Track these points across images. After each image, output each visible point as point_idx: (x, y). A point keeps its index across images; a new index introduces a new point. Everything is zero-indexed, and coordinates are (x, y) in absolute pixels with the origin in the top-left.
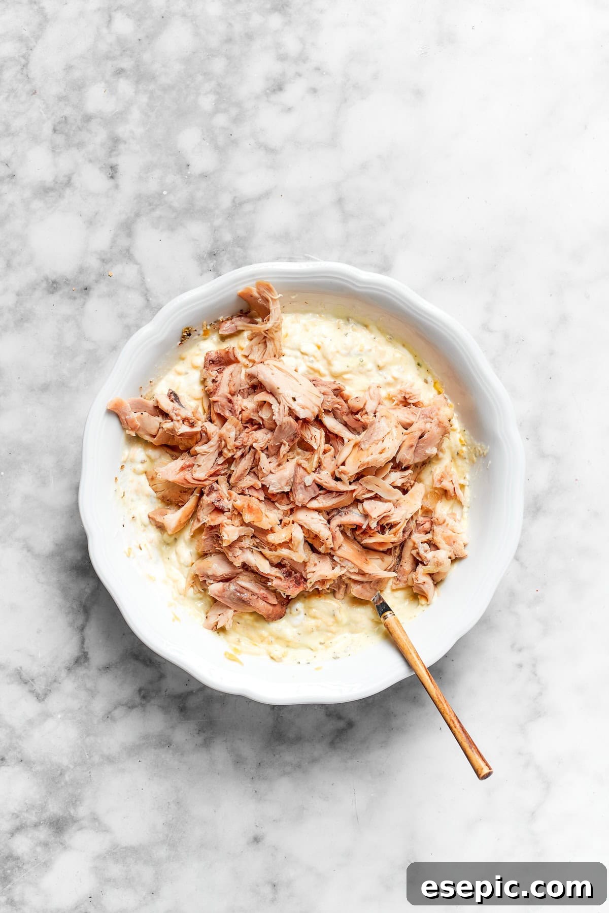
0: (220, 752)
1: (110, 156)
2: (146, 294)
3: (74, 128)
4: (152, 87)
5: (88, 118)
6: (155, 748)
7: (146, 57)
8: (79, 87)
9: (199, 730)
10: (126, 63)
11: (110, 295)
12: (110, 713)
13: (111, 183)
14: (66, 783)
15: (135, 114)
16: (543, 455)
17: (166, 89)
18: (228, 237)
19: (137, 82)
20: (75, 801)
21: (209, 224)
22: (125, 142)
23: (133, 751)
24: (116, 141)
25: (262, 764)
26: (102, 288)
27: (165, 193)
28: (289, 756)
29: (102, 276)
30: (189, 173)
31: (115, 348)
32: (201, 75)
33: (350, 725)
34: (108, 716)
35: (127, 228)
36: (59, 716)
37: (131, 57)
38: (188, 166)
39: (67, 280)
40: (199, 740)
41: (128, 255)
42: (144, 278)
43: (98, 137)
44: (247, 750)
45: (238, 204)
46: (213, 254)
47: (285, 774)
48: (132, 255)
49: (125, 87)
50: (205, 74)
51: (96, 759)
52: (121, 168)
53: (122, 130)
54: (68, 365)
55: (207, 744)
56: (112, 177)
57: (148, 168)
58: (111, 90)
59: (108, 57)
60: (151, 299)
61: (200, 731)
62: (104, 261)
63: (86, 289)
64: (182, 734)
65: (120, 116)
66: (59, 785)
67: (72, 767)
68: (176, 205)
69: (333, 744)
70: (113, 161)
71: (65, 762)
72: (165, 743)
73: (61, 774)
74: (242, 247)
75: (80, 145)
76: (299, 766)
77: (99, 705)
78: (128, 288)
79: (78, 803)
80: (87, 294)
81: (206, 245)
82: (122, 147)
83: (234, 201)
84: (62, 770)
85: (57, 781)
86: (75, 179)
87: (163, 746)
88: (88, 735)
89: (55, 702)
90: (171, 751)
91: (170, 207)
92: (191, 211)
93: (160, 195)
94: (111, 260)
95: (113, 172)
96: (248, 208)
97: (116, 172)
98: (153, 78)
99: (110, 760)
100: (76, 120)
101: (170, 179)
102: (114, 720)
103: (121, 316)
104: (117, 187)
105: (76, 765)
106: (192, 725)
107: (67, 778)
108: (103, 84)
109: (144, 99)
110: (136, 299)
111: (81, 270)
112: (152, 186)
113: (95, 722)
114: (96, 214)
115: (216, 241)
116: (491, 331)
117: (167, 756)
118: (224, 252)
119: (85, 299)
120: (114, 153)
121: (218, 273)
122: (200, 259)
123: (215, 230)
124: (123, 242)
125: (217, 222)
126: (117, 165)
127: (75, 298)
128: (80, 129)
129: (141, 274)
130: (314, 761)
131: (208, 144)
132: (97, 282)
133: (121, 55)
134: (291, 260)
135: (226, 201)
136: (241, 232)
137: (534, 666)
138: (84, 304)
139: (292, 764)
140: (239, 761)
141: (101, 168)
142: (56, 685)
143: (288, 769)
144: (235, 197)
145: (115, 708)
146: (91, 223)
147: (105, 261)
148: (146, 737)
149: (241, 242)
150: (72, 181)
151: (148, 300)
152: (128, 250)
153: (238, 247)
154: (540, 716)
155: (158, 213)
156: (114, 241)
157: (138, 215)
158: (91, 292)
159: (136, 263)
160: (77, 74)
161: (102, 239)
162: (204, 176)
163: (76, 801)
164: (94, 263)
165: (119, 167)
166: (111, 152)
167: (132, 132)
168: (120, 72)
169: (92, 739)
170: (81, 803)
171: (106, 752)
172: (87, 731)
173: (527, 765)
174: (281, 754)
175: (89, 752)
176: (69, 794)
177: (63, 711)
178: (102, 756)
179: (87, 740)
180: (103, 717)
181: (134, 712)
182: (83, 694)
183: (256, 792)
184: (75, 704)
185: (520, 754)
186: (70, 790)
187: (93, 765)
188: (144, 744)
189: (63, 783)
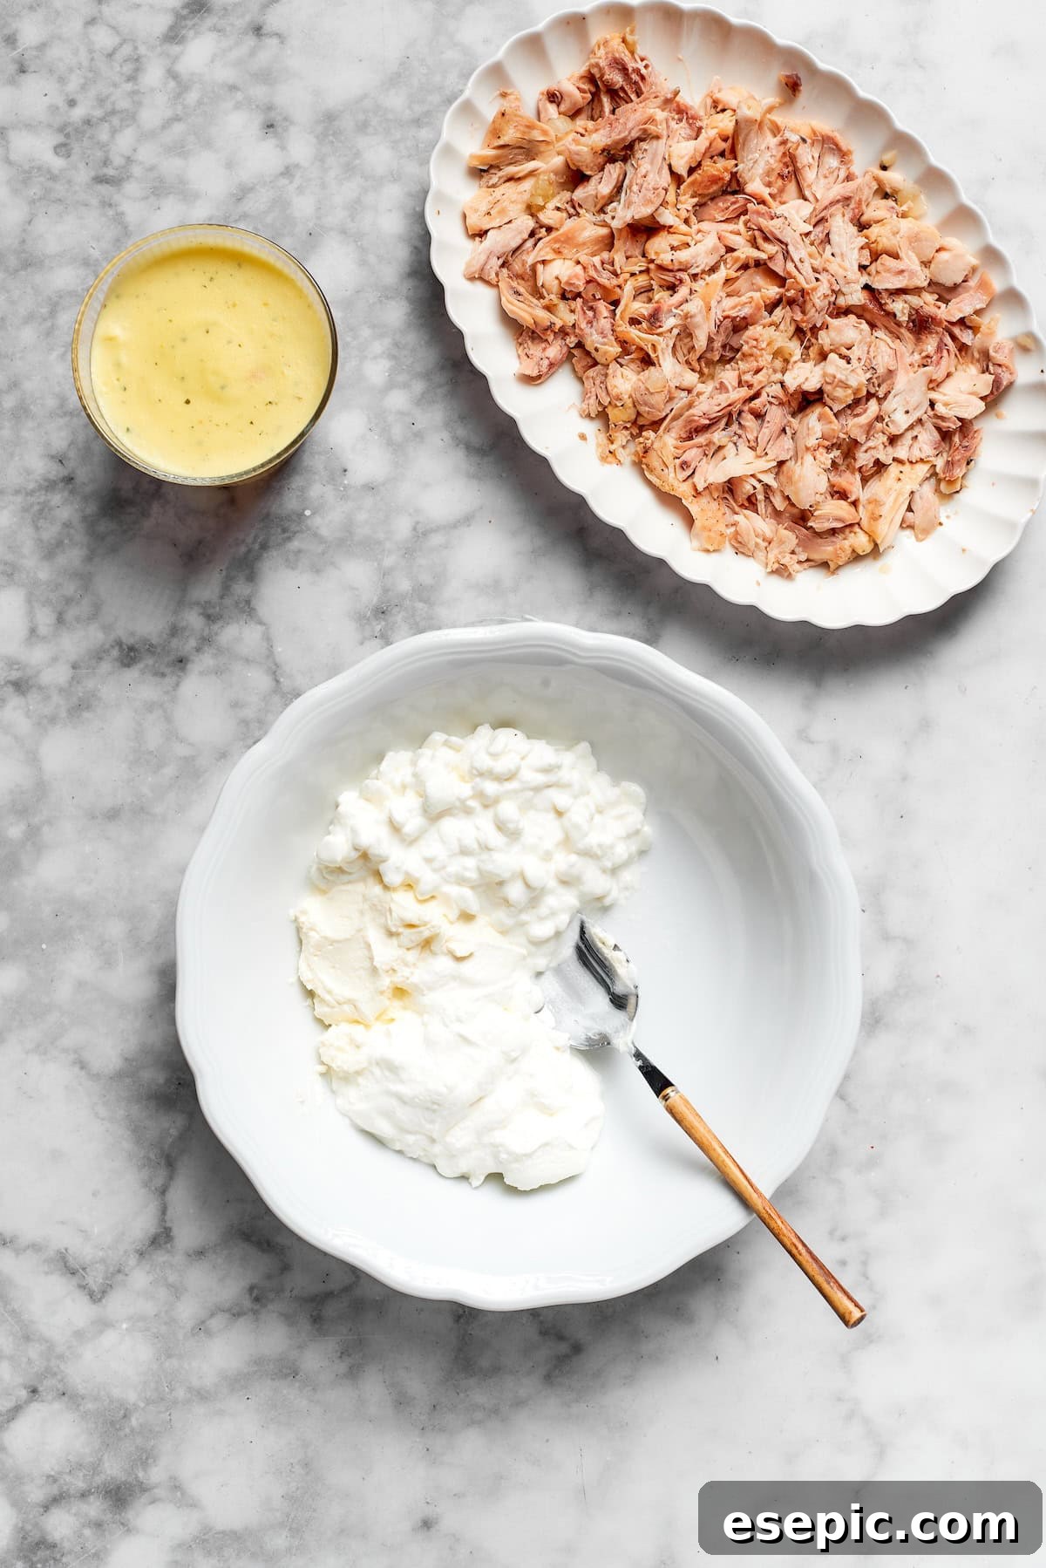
0: (373, 1388)
2: (275, 671)
6: (273, 1379)
9: (342, 1353)
11: (218, 672)
12: (203, 1322)
14: (132, 1430)
16: (886, 937)
18: (404, 585)
20: (145, 1458)
21: (376, 564)
23: (238, 1383)
25: (438, 1407)
26: (206, 660)
27: (308, 513)
28: (480, 1397)
29: (207, 641)
30: (346, 482)
31: (224, 756)
32: (369, 327)
33: (577, 1349)
34: (201, 1328)
35: (248, 567)
36: (124, 1326)
38: (345, 471)
39: (151, 645)
40: (342, 1367)
41: (247, 609)
42: (272, 646)
44: (416, 1385)
45: (421, 533)
46: (381, 612)
47: (473, 1423)
48: (254, 609)
50: (373, 326)
51: (181, 1393)
54: (150, 779)
55: (353, 1374)
60: (282, 680)
61: (344, 1353)
62: (210, 618)
63: (181, 661)
64: (317, 1358)
66: (122, 1434)
67: (142, 1405)
68: (324, 532)
69: (548, 1379)
71: (132, 1397)
72: (288, 1371)
73: (125, 1416)
74: (426, 601)
76: (495, 1411)
77: (187, 1311)
78: (247, 661)
79: (150, 1461)
80: (183, 669)
81: (370, 597)
83: (415, 529)
84: (127, 1409)
85: (118, 1427)
87: (286, 1376)
88: (169, 1356)
89: (119, 1304)
90: (297, 1384)
91: (316, 536)
92: (349, 543)
93: (300, 517)
94: (221, 617)
96: (436, 539)
99: (202, 1395)
101: (315, 491)
102: (209, 1333)
103: (236, 705)
105: (148, 1402)
106: (331, 1344)
107: (134, 1422)
110: (258, 680)
111: (175, 632)
112: (288, 501)
113: (181, 1337)
114: (200, 543)
115: (386, 590)
116: (812, 743)
117: (290, 1392)
118: (397, 609)
119: (179, 677)
121: (386, 639)
122: (361, 619)
123: (385, 573)
124: (241, 588)
125: (388, 562)
127: (163, 675)
129: (268, 638)
130: (519, 1403)
131: (376, 437)
132: (198, 650)
134: (502, 622)
135: (402, 527)
136: (426, 579)
137: (865, 1263)
138: (177, 685)
139: (484, 1409)
140: (402, 1402)
142: (120, 1277)
143: (479, 1415)
144: (417, 523)
145: (212, 1315)
146: (191, 556)
147: (212, 618)
148: (259, 1361)
149: (424, 594)
151: (277, 681)
152: (248, 602)
153: (420, 601)
154: (871, 1342)
155: (295, 545)
156: (226, 587)
157: (264, 547)
158: (189, 666)
159: (261, 623)
162: (370, 488)
163: (147, 1459)
164: (194, 620)
169: (175, 1362)
170: (154, 1461)
171: (196, 1383)
172: (167, 1350)
173: (850, 1416)
174: (468, 1393)
175: (170, 1383)
176: (137, 1447)
177: (130, 1318)
178: (190, 1389)
179: (167, 1364)
180: (193, 1329)
181: (242, 1320)
182: (162, 1293)
183: (428, 1450)
184: (149, 1308)
185: (839, 1399)
186: (139, 1440)
187: (175, 1402)
188: (255, 1372)
189: (127, 1430)
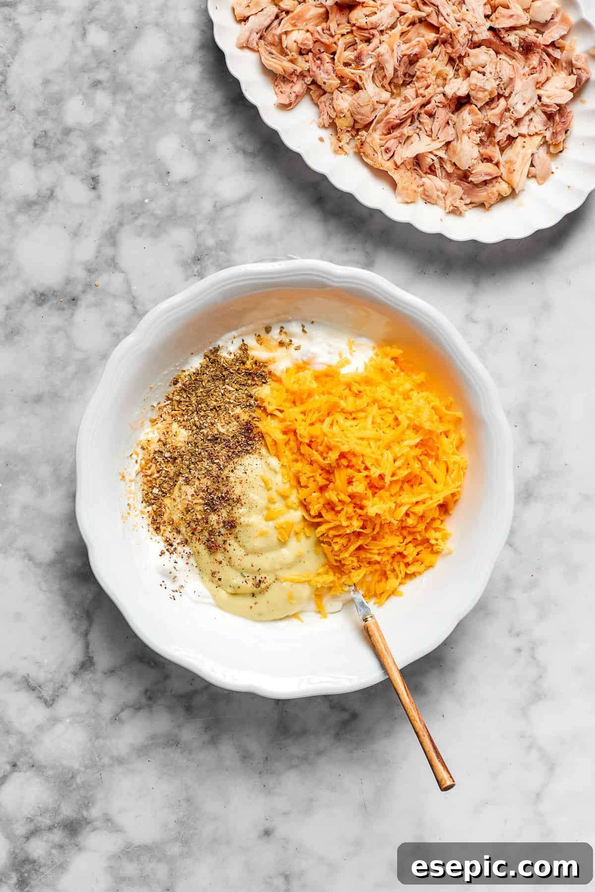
0: (227, 749)
1: (91, 167)
2: (133, 302)
3: (54, 141)
4: (129, 97)
5: (67, 131)
6: (164, 748)
7: (122, 68)
8: (57, 100)
9: (206, 728)
10: (103, 75)
11: (97, 304)
12: (117, 715)
13: (92, 194)
14: (78, 786)
15: (114, 125)
16: (532, 442)
17: (143, 99)
18: (210, 242)
19: (114, 93)
20: (87, 803)
21: (191, 230)
22: (105, 153)
23: (142, 751)
24: (95, 153)
25: (269, 759)
26: (89, 298)
27: (147, 201)
28: (295, 750)
29: (89, 286)
30: (169, 180)
31: (105, 357)
32: (177, 82)
33: (354, 716)
34: (116, 719)
35: (111, 237)
36: (68, 721)
37: (107, 68)
38: (168, 173)
39: (54, 291)
40: (206, 737)
41: (113, 264)
42: (130, 286)
43: (79, 149)
44: (254, 746)
45: (219, 208)
46: (197, 259)
47: (292, 767)
48: (117, 263)
49: (102, 98)
50: (180, 82)
51: (106, 760)
52: (103, 179)
53: (102, 142)
54: (59, 375)
55: (214, 741)
56: (94, 188)
57: (129, 178)
58: (89, 101)
59: (84, 70)
60: (138, 307)
61: (207, 728)
62: (90, 271)
63: (74, 300)
64: (189, 733)
65: (100, 127)
66: (72, 788)
67: (83, 769)
68: (158, 212)
69: (337, 736)
70: (94, 172)
71: (76, 765)
72: (172, 742)
73: (72, 777)
74: (225, 251)
75: (61, 158)
76: (305, 759)
77: (107, 708)
78: (115, 297)
79: (90, 804)
80: (75, 305)
81: (189, 250)
82: (102, 157)
83: (215, 206)
84: (73, 773)
85: (68, 784)
86: (58, 193)
87: (171, 746)
88: (97, 737)
89: (63, 707)
90: (179, 750)
91: (153, 215)
92: (174, 218)
93: (142, 204)
94: (97, 270)
95: (94, 183)
96: (228, 212)
97: (98, 183)
98: (130, 88)
99: (120, 761)
100: (55, 134)
101: (150, 187)
102: (121, 721)
103: (110, 324)
104: (99, 197)
105: (87, 767)
106: (198, 724)
107: (78, 781)
108: (81, 97)
109: (121, 110)
110: (123, 307)
111: (68, 281)
112: (134, 194)
113: (104, 724)
114: (80, 225)
115: (199, 246)
116: (475, 322)
117: (175, 755)
118: (207, 257)
119: (73, 310)
120: (94, 164)
121: (201, 275)
122: (185, 264)
123: (198, 235)
124: (108, 251)
125: (200, 227)
126: (98, 176)
127: (63, 309)
128: (60, 142)
129: (127, 282)
130: (320, 753)
131: (186, 151)
132: (84, 292)
133: (97, 67)
134: (274, 260)
135: (207, 206)
136: (223, 236)
137: (532, 649)
138: (72, 315)
139: (298, 758)
140: (246, 757)
141: (82, 180)
142: (62, 690)
143: (295, 762)
144: (216, 202)
145: (122, 710)
146: (75, 234)
147: (92, 271)
148: (153, 737)
149: (224, 246)
150: (54, 194)
151: (135, 308)
152: (113, 260)
153: (221, 251)
154: (540, 699)
155: (140, 221)
156: (98, 251)
157: (121, 224)
158: (79, 302)
159: (123, 272)
160: (54, 88)
161: (87, 249)
162: (184, 182)
163: (88, 803)
164: (80, 273)
165: (100, 178)
166: (92, 163)
167: (111, 142)
168: (96, 84)
169: (101, 741)
170: (93, 805)
171: (115, 753)
172: (96, 734)
173: (530, 747)
174: (288, 748)
175: (99, 755)
176: (81, 797)
177: (71, 716)
178: (112, 758)
179: (97, 743)
180: (111, 719)
181: (141, 713)
182: (90, 699)
183: (264, 786)
184: (83, 708)
185: (522, 737)
186: (82, 792)
187: (103, 766)
188: (152, 744)
189: (74, 786)
